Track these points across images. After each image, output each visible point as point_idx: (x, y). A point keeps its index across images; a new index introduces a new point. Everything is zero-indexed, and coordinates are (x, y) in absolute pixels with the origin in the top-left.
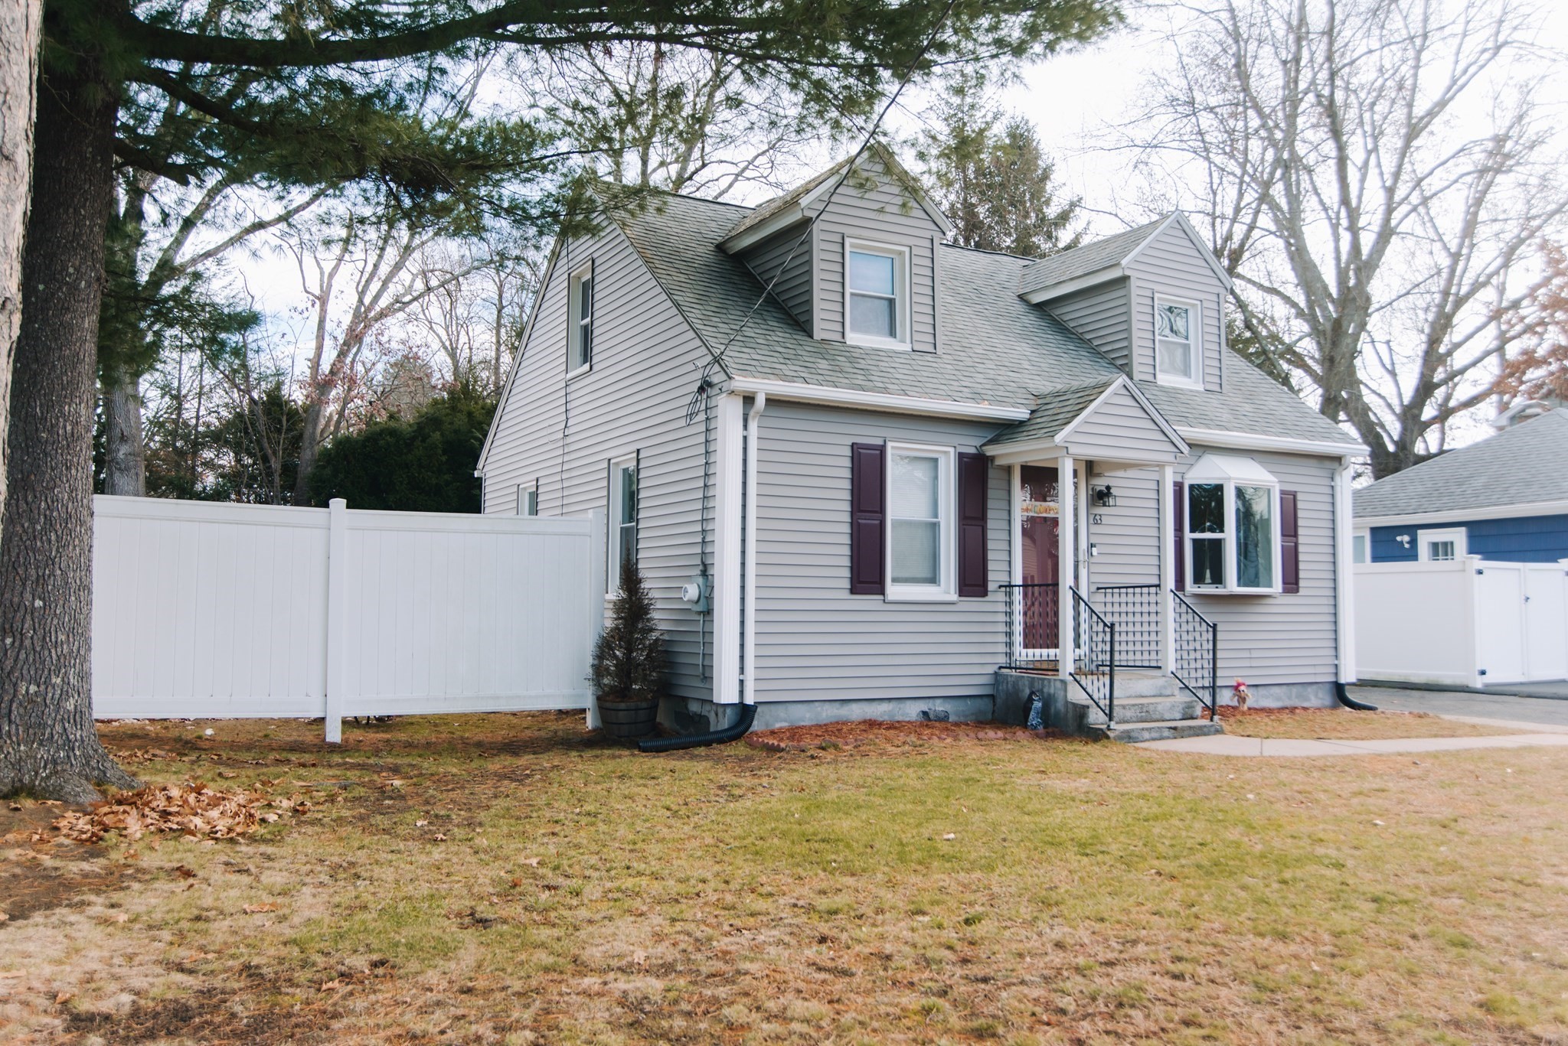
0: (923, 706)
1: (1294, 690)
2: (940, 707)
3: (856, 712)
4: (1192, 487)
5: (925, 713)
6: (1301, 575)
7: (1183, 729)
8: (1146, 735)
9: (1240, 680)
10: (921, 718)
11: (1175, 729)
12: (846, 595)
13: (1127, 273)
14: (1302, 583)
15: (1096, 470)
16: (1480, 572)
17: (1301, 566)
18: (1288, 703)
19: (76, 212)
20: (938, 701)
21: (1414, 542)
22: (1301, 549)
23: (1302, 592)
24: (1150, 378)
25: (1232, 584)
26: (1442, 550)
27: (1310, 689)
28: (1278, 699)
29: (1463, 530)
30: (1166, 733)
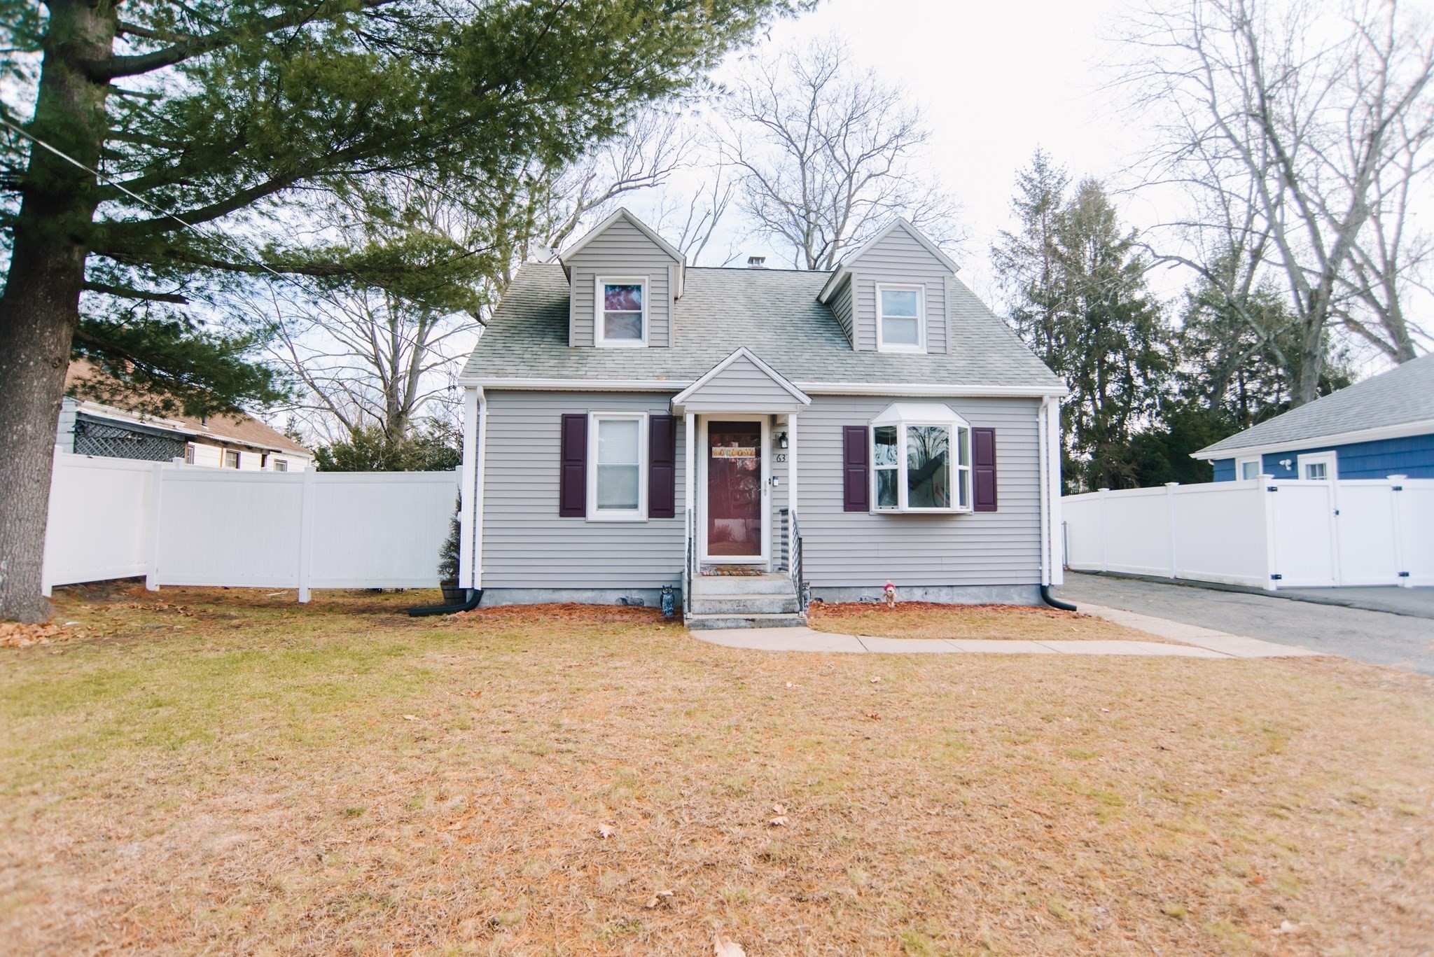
0: (622, 595)
1: (995, 590)
2: (635, 596)
3: (565, 597)
4: (876, 429)
5: (623, 600)
6: (999, 496)
7: (761, 621)
8: (722, 624)
9: (889, 582)
10: (620, 603)
11: (753, 620)
12: (557, 517)
13: (849, 270)
14: (999, 503)
15: (779, 421)
16: (1272, 489)
17: (999, 489)
18: (987, 601)
19: (30, 326)
20: (634, 592)
21: (1294, 465)
22: (998, 475)
23: (999, 510)
24: (872, 348)
25: (904, 505)
26: (1317, 471)
27: (1012, 590)
28: (976, 598)
29: (1334, 453)
30: (743, 623)
